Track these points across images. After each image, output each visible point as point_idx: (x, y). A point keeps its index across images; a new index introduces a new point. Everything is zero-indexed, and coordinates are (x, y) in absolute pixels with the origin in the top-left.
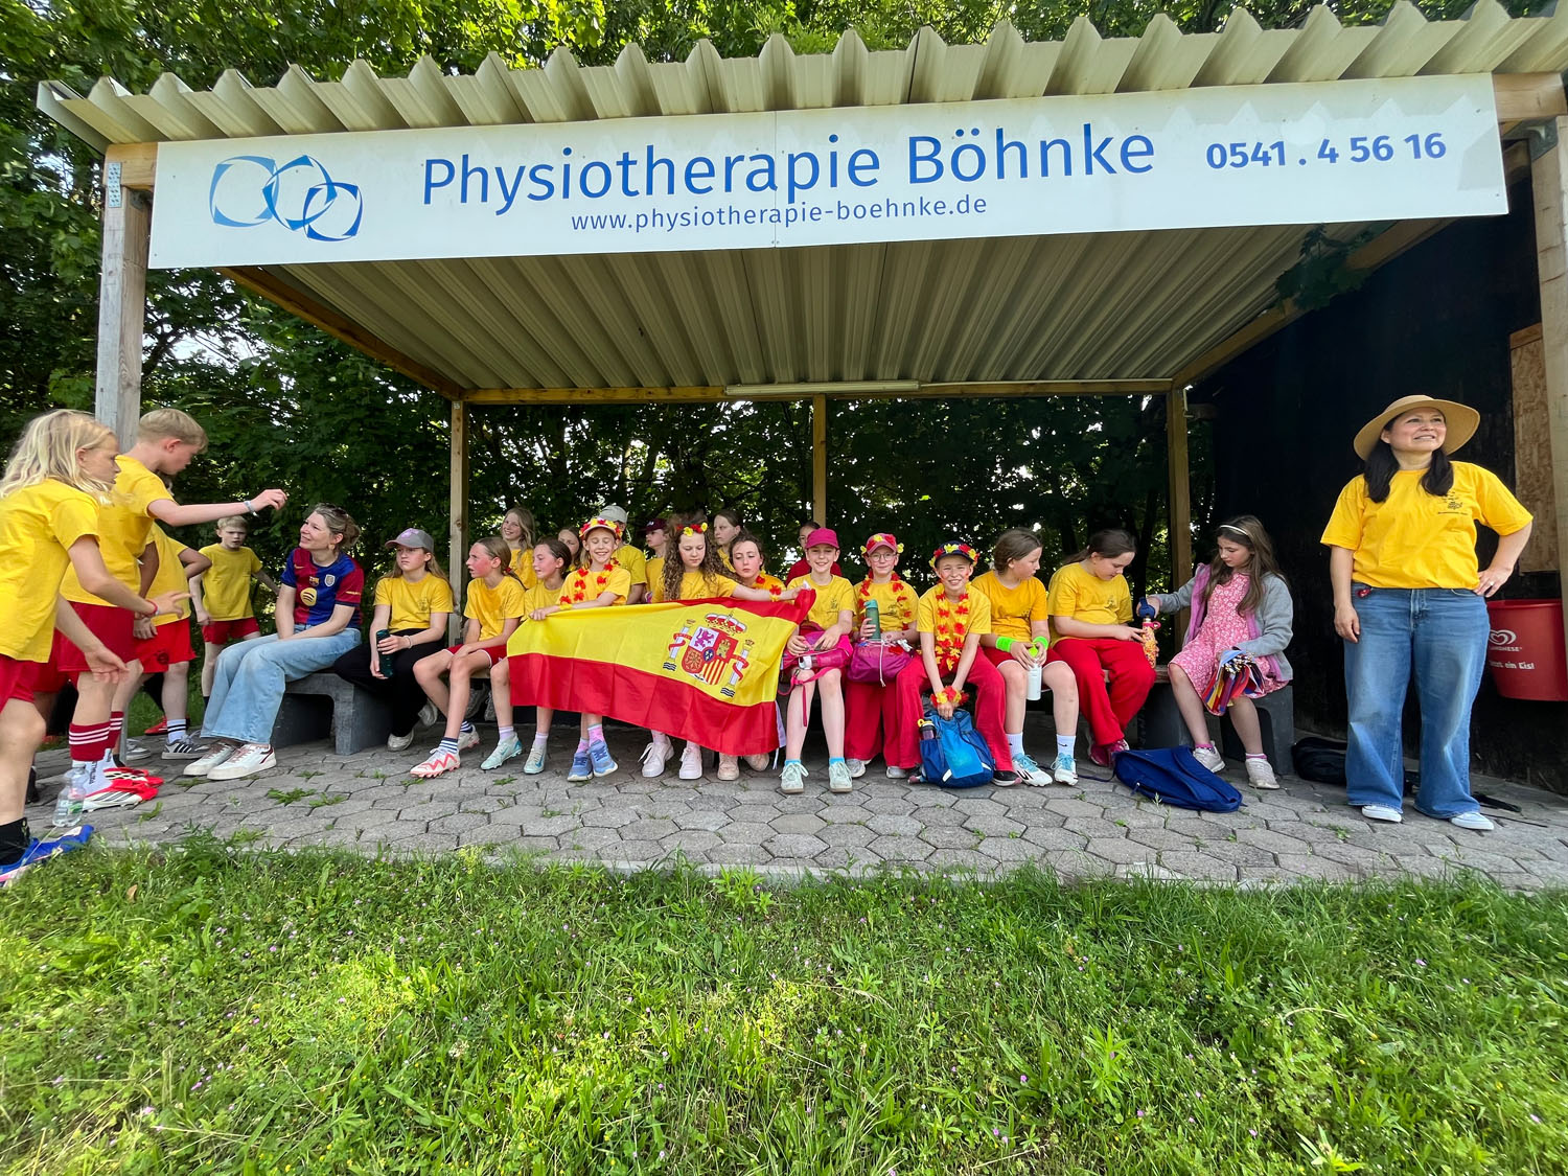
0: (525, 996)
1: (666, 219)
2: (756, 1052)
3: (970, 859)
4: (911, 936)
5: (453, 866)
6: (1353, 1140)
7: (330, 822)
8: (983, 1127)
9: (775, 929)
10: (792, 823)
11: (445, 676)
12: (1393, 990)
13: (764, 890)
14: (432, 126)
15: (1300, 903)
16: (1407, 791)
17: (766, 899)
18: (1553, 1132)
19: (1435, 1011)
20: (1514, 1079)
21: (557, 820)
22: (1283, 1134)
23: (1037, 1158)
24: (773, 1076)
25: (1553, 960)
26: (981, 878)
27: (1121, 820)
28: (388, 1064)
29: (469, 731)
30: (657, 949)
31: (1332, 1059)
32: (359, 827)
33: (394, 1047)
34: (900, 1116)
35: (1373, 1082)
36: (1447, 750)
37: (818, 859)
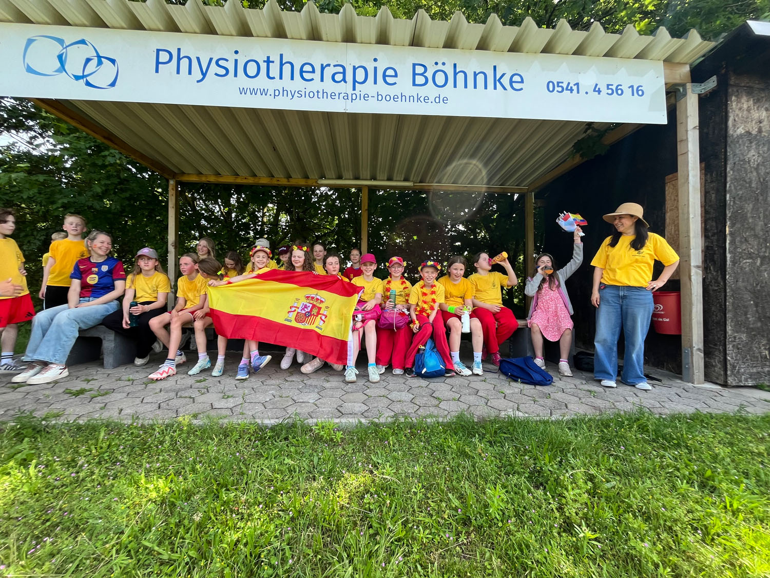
0: (217, 490)
1: (289, 92)
2: (336, 509)
3: (435, 411)
4: (408, 449)
5: (175, 426)
6: (595, 525)
7: (103, 405)
8: (442, 534)
9: (344, 449)
10: (351, 398)
11: (167, 327)
12: (611, 460)
13: (338, 431)
14: (160, 30)
15: (576, 424)
16: (619, 374)
17: (339, 435)
18: (669, 514)
19: (627, 468)
20: (656, 494)
21: (231, 400)
22: (567, 525)
23: (465, 545)
24: (344, 519)
25: (672, 443)
26: (441, 420)
27: (502, 390)
28: (142, 530)
29: (181, 355)
30: (285, 462)
31: (588, 492)
32: (120, 407)
33: (146, 521)
34: (404, 533)
35: (603, 500)
36: (634, 356)
37: (364, 414)
